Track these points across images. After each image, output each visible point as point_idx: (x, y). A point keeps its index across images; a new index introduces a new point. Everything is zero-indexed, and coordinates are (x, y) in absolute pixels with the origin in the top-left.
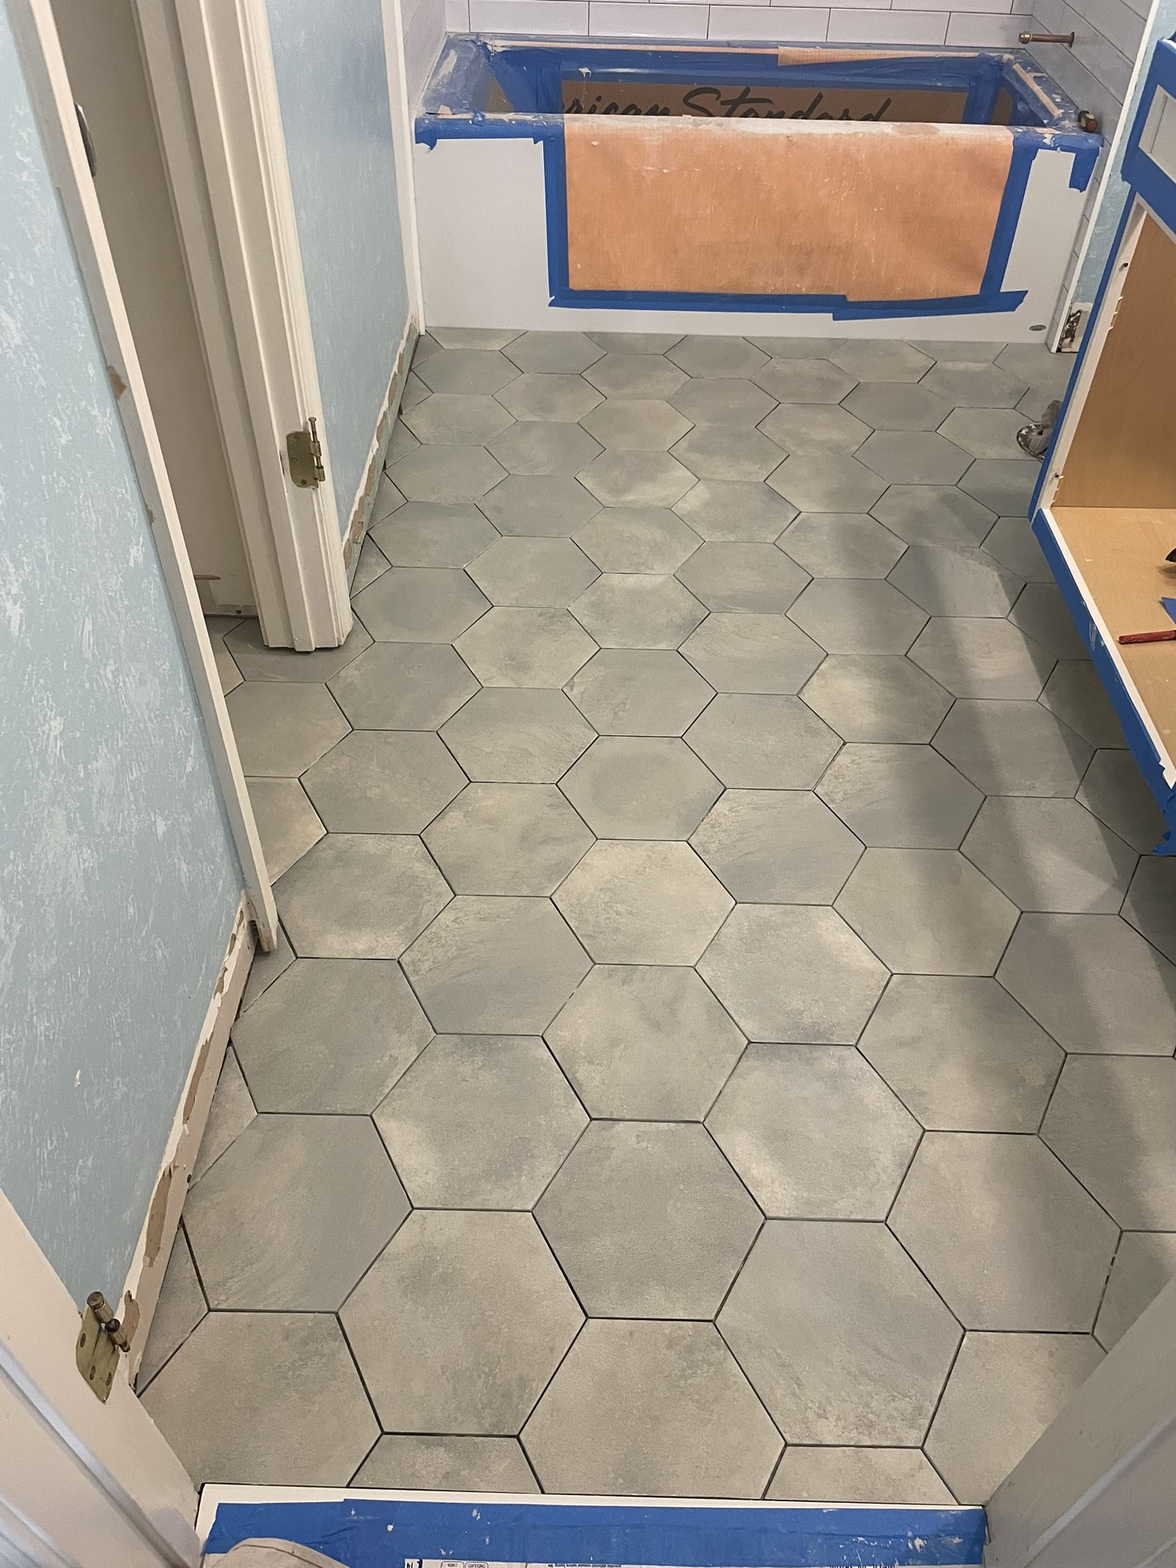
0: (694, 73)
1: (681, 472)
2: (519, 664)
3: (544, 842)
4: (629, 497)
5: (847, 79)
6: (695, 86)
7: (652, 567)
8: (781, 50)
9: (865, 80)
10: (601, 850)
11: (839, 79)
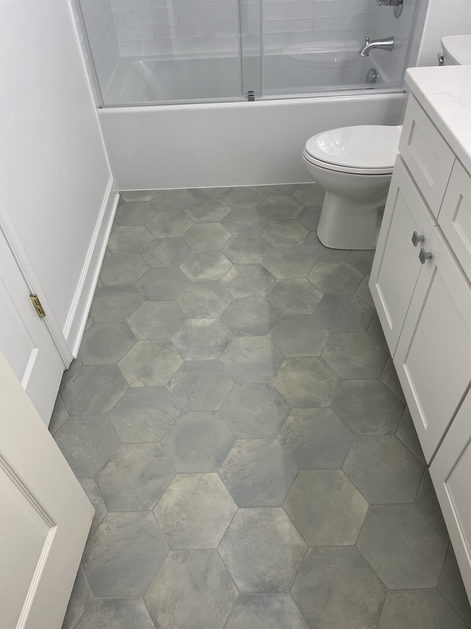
1: (225, 261)
2: (147, 374)
3: (151, 478)
4: (202, 276)
7: (210, 314)
10: (177, 481)
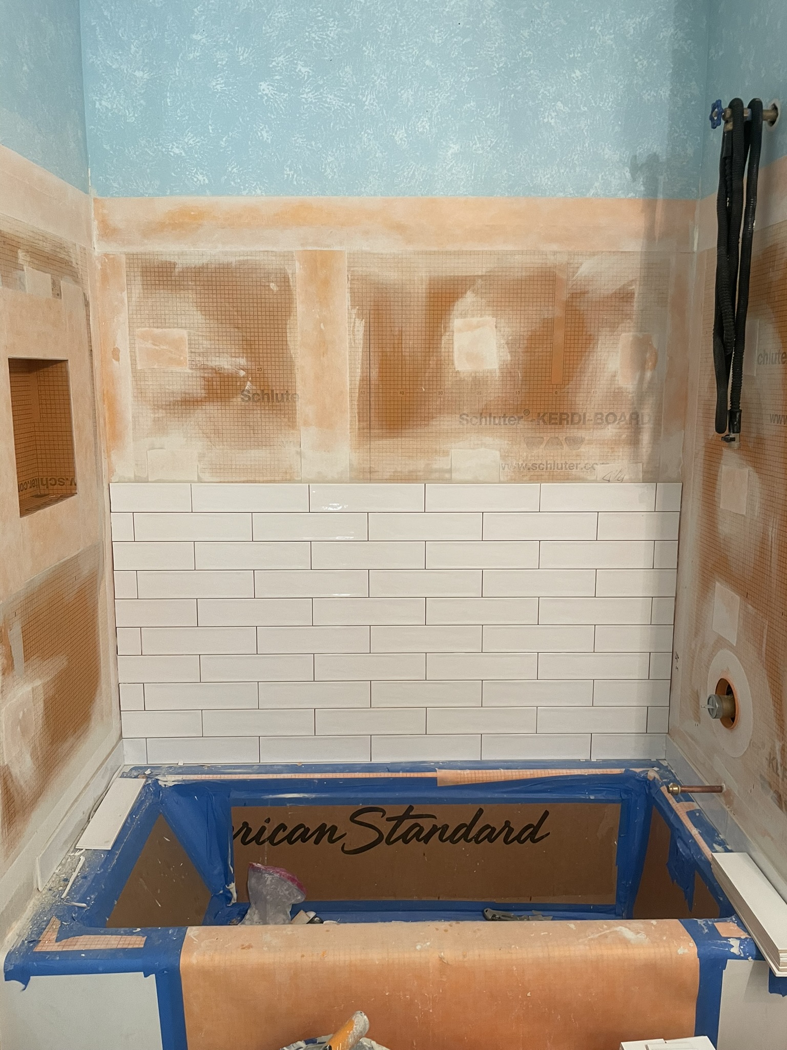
0: (360, 795)
5: (505, 796)
6: (361, 806)
8: (440, 774)
9: (522, 796)
11: (496, 795)
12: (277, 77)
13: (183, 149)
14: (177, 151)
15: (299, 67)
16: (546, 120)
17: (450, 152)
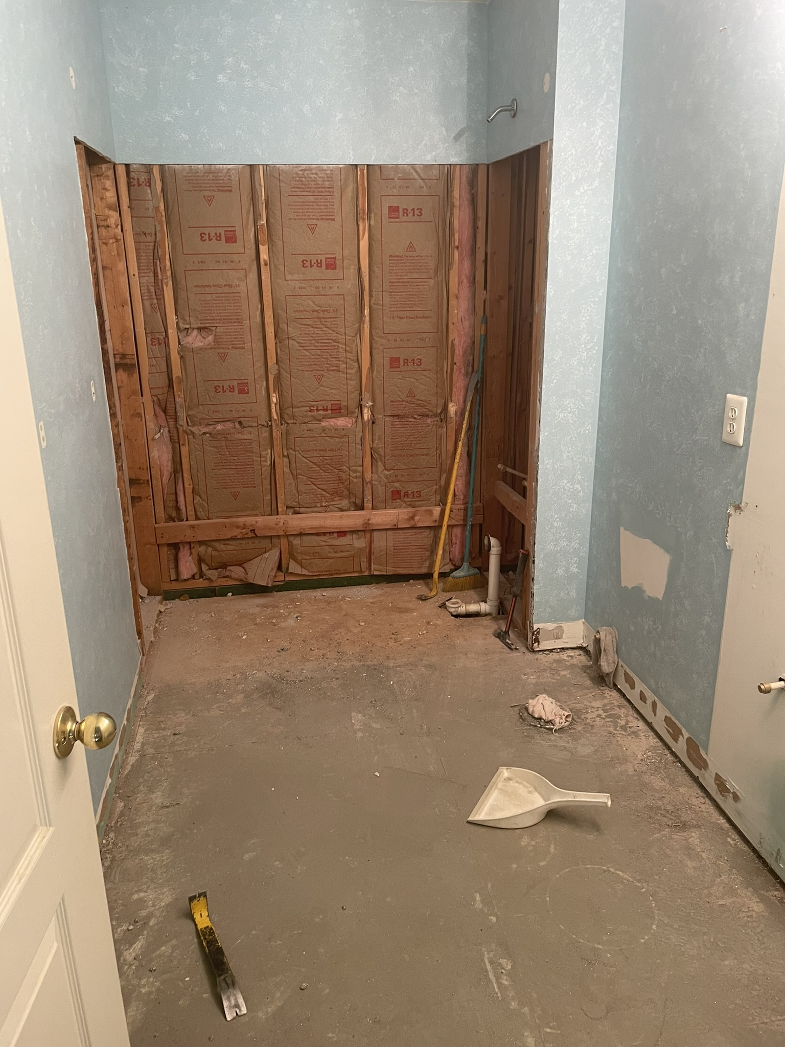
12: (229, 71)
13: (172, 117)
14: (168, 118)
15: (242, 65)
16: (394, 98)
17: (337, 119)
